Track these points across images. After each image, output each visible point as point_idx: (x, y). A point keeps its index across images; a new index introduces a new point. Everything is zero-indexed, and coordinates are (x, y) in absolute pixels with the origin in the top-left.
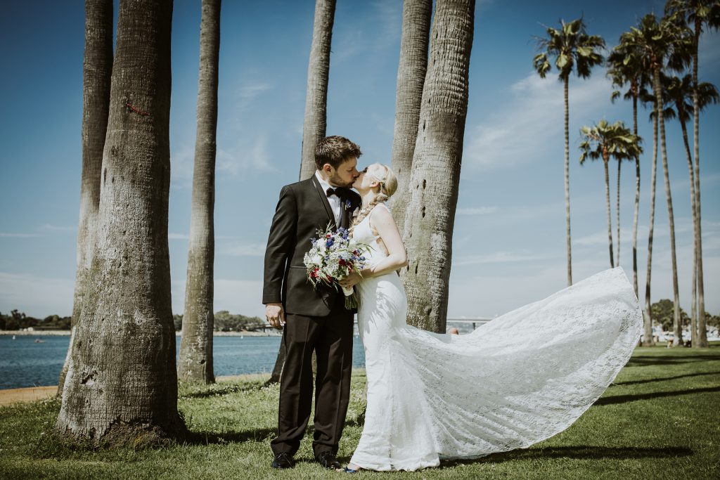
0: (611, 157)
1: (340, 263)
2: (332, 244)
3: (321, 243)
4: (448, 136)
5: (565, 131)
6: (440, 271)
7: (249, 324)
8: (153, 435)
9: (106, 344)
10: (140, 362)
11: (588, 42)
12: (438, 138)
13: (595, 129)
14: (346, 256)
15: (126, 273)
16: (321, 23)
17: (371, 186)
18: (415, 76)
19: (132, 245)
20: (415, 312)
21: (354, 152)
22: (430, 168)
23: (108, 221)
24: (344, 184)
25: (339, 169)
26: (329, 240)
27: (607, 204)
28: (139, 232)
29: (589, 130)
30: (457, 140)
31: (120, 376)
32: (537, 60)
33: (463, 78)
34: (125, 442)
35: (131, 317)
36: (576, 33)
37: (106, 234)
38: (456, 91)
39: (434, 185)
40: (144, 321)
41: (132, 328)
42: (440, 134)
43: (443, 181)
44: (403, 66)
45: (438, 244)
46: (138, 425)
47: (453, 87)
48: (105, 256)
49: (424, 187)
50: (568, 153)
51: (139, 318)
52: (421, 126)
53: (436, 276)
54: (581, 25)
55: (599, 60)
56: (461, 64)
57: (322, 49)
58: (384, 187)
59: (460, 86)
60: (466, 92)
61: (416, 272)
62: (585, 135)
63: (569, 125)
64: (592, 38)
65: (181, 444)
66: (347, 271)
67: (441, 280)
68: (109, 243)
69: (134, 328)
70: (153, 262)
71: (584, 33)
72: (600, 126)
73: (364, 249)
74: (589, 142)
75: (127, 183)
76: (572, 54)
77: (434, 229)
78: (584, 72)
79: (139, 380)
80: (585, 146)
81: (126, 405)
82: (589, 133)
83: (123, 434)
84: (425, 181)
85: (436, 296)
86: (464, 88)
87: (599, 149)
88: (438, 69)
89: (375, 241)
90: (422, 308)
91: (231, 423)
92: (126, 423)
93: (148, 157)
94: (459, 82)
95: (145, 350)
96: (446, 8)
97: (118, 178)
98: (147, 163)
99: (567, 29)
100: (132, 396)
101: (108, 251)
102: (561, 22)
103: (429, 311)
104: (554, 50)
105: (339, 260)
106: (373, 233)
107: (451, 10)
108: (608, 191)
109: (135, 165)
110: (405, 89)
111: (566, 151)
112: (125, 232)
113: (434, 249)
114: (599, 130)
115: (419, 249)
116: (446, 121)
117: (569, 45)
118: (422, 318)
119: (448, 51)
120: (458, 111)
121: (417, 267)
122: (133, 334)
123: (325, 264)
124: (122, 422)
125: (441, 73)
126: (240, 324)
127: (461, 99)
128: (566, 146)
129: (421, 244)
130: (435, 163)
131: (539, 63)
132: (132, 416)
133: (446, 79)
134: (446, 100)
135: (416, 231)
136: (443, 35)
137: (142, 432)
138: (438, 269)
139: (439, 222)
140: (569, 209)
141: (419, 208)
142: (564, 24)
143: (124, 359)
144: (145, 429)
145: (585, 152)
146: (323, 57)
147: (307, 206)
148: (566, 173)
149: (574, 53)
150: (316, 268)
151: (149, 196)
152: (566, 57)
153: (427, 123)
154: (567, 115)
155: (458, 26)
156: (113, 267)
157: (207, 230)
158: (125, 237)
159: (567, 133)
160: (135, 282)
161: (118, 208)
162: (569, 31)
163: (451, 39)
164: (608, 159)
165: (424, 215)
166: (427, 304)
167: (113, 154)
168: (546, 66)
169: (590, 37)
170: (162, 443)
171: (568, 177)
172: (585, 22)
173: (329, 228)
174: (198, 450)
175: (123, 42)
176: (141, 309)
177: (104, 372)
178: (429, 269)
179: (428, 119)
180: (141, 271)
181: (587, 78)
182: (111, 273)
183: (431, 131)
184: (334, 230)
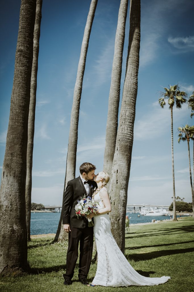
0: (190, 139)
1: (89, 209)
2: (86, 202)
3: (82, 201)
4: (126, 153)
5: (171, 129)
6: (123, 204)
7: (38, 207)
8: (19, 272)
9: (3, 237)
10: (15, 244)
11: (180, 94)
12: (122, 154)
13: (184, 128)
14: (91, 206)
15: (11, 211)
16: (76, 98)
17: (100, 180)
18: (113, 125)
19: (13, 200)
20: (114, 220)
21: (93, 168)
22: (119, 165)
23: (4, 191)
24: (90, 179)
25: (88, 174)
26: (85, 201)
27: (189, 159)
28: (16, 195)
29: (181, 129)
30: (129, 155)
31: (8, 249)
32: (160, 101)
33: (131, 132)
34: (10, 274)
35: (12, 227)
36: (176, 90)
37: (4, 195)
38: (129, 137)
39: (121, 172)
40: (17, 228)
41: (13, 231)
42: (123, 153)
43: (124, 170)
44: (109, 121)
45: (122, 194)
46: (14, 268)
47: (128, 135)
48: (3, 204)
49: (117, 172)
50: (173, 139)
51: (15, 227)
52: (116, 149)
53: (122, 206)
54: (177, 87)
55: (185, 101)
56: (131, 127)
57: (76, 108)
58: (105, 180)
59: (130, 135)
60: (132, 137)
61: (114, 205)
62: (180, 131)
63: (173, 127)
64: (182, 92)
65: (30, 274)
66: (91, 212)
67: (123, 208)
68: (5, 199)
69: (14, 231)
70: (21, 206)
71: (179, 90)
72: (186, 127)
73: (97, 204)
74: (182, 133)
75: (12, 177)
76: (174, 98)
77: (121, 188)
78: (179, 106)
79: (15, 251)
80: (180, 135)
81: (10, 260)
82: (182, 130)
83: (9, 271)
84: (117, 170)
85: (122, 214)
86: (132, 136)
87: (186, 136)
88: (122, 129)
89: (101, 201)
90: (116, 219)
91: (43, 262)
92: (10, 267)
93: (20, 167)
94: (130, 134)
95: (17, 239)
96: (125, 106)
97: (9, 175)
98: (19, 169)
99: (172, 89)
100: (13, 257)
101: (5, 202)
102: (169, 86)
103: (119, 220)
104: (167, 97)
105: (89, 207)
106: (101, 198)
107: (127, 107)
108: (189, 154)
109: (15, 170)
110: (109, 130)
111: (172, 138)
112: (11, 195)
113: (121, 196)
114: (185, 129)
115: (115, 196)
116: (125, 148)
117: (173, 95)
118: (116, 222)
119: (126, 122)
120: (130, 144)
121: (114, 203)
122: (13, 233)
123: (83, 209)
124: (8, 267)
125: (124, 130)
126: (34, 207)
127: (131, 139)
128: (172, 135)
129: (116, 194)
130: (121, 164)
131: (161, 102)
132: (13, 264)
133: (125, 132)
134: (125, 140)
135: (114, 189)
136: (124, 116)
137: (15, 270)
138: (123, 203)
139: (123, 186)
140: (173, 157)
141: (115, 180)
142: (171, 87)
143: (10, 243)
144: (17, 269)
145: (180, 138)
146: (77, 111)
147: (77, 189)
148: (172, 147)
149: (175, 98)
150: (79, 210)
151: (20, 181)
152: (172, 100)
153: (118, 148)
154: (172, 123)
155: (130, 113)
156: (6, 208)
157: (29, 178)
158: (11, 197)
159: (172, 130)
160: (14, 214)
161: (8, 186)
162: (173, 90)
163: (127, 118)
164: (189, 141)
165: (117, 183)
166: (118, 217)
167: (7, 166)
168: (164, 103)
169: (181, 92)
170: (23, 274)
171: (173, 148)
172: (179, 86)
173: (85, 196)
174: (36, 277)
175: (12, 125)
176: (16, 224)
177: (3, 248)
178: (119, 204)
179: (118, 147)
180: (16, 210)
181: (180, 108)
182: (5, 210)
183: (120, 151)
184: (86, 197)
